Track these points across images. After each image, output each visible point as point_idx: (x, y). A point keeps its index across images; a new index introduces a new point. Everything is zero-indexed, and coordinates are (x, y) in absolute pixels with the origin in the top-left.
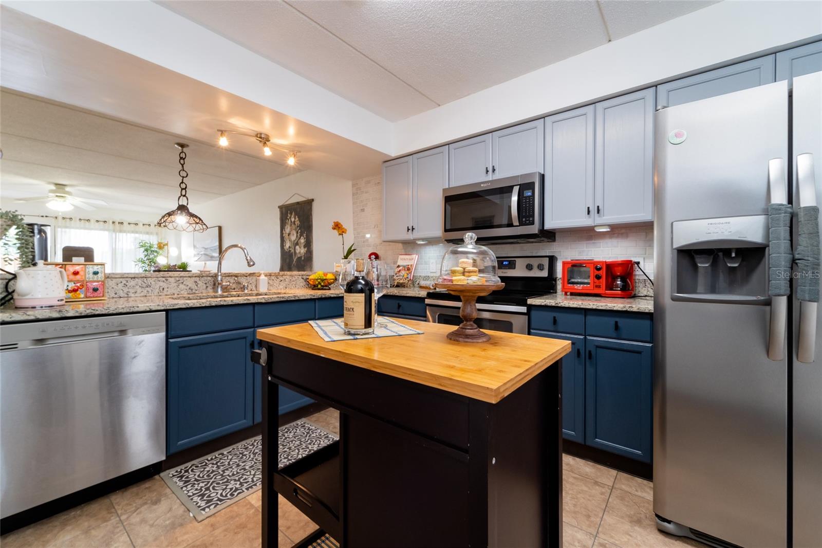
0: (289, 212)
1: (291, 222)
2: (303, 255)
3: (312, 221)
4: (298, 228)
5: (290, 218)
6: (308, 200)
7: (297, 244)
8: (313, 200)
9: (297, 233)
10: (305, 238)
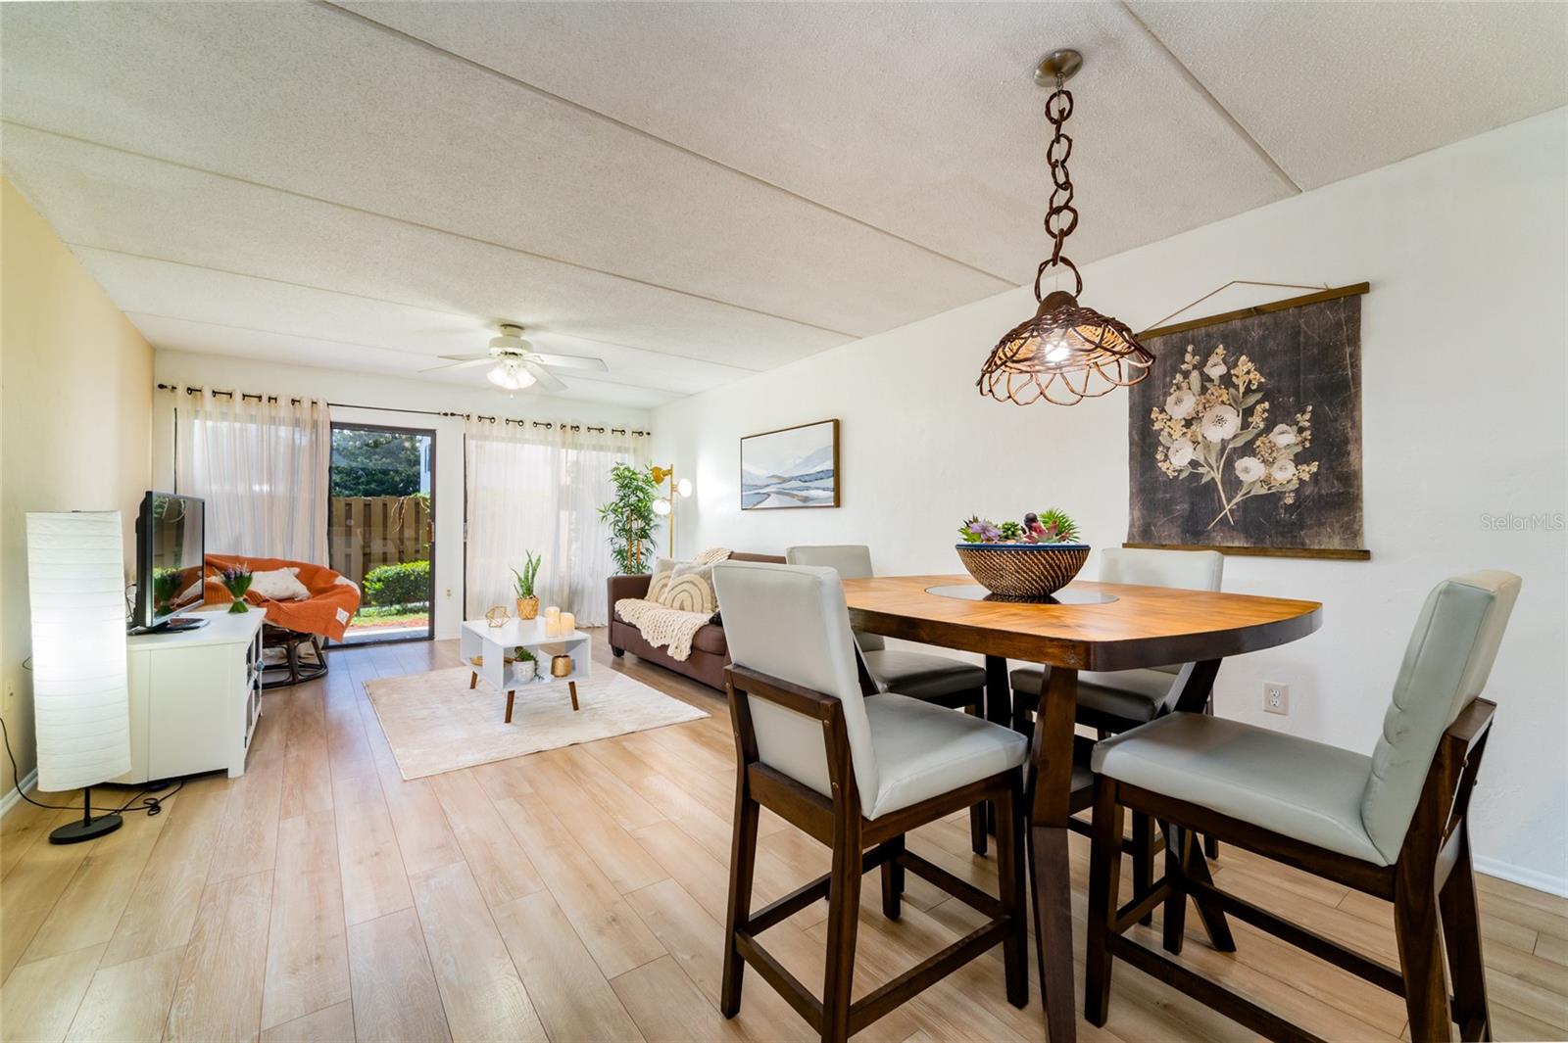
0: (1190, 348)
1: (1206, 379)
2: (1295, 484)
3: (1356, 365)
4: (1259, 396)
5: (1200, 367)
6: (1329, 291)
7: (1248, 450)
8: (1364, 288)
9: (1248, 412)
10: (1301, 430)
